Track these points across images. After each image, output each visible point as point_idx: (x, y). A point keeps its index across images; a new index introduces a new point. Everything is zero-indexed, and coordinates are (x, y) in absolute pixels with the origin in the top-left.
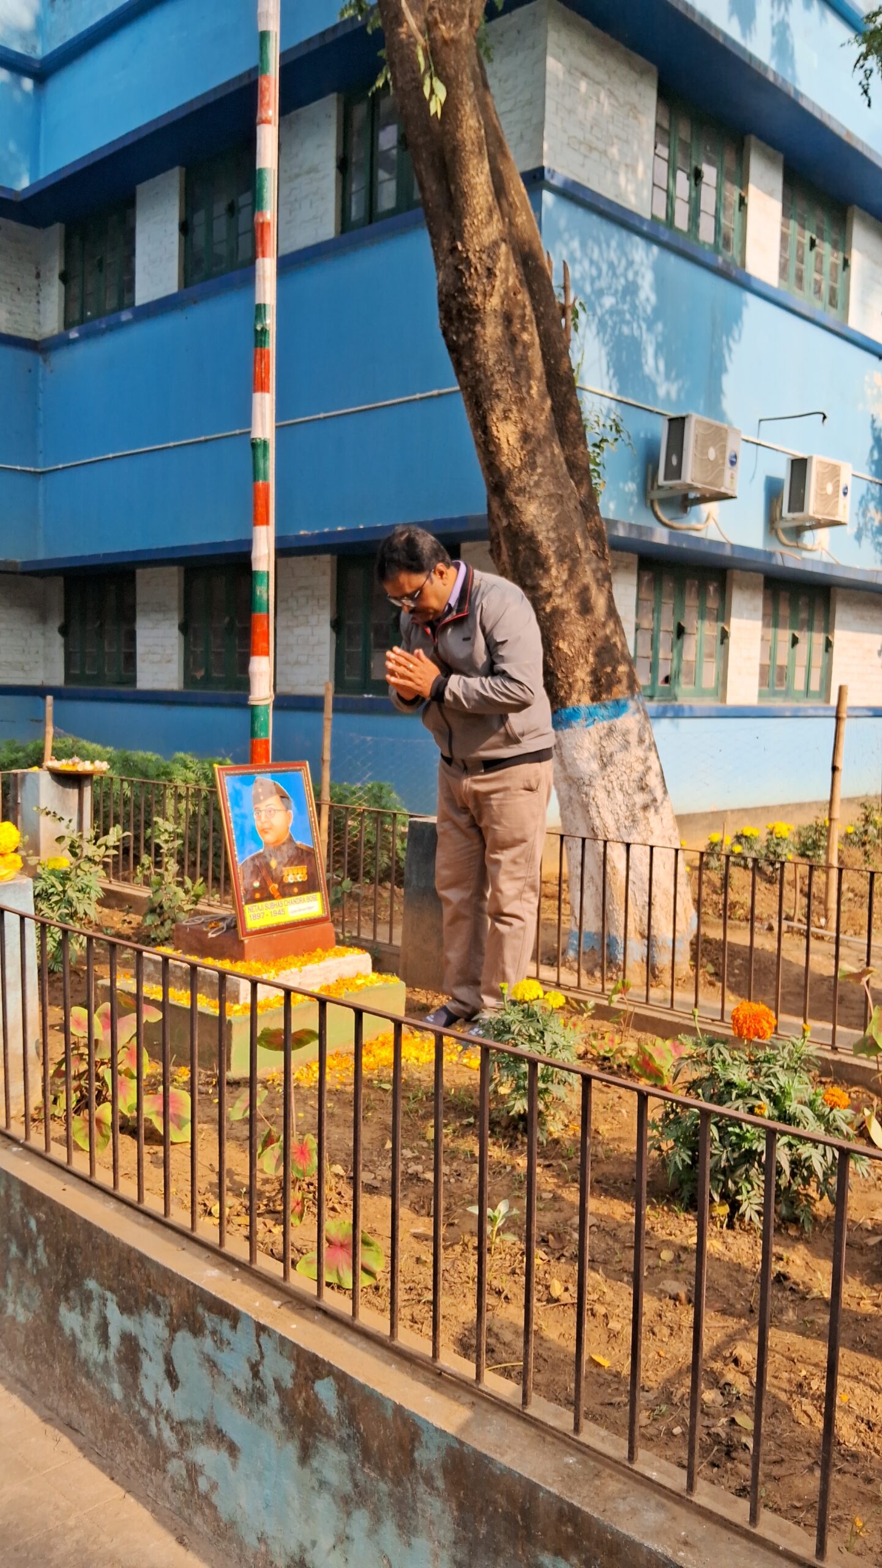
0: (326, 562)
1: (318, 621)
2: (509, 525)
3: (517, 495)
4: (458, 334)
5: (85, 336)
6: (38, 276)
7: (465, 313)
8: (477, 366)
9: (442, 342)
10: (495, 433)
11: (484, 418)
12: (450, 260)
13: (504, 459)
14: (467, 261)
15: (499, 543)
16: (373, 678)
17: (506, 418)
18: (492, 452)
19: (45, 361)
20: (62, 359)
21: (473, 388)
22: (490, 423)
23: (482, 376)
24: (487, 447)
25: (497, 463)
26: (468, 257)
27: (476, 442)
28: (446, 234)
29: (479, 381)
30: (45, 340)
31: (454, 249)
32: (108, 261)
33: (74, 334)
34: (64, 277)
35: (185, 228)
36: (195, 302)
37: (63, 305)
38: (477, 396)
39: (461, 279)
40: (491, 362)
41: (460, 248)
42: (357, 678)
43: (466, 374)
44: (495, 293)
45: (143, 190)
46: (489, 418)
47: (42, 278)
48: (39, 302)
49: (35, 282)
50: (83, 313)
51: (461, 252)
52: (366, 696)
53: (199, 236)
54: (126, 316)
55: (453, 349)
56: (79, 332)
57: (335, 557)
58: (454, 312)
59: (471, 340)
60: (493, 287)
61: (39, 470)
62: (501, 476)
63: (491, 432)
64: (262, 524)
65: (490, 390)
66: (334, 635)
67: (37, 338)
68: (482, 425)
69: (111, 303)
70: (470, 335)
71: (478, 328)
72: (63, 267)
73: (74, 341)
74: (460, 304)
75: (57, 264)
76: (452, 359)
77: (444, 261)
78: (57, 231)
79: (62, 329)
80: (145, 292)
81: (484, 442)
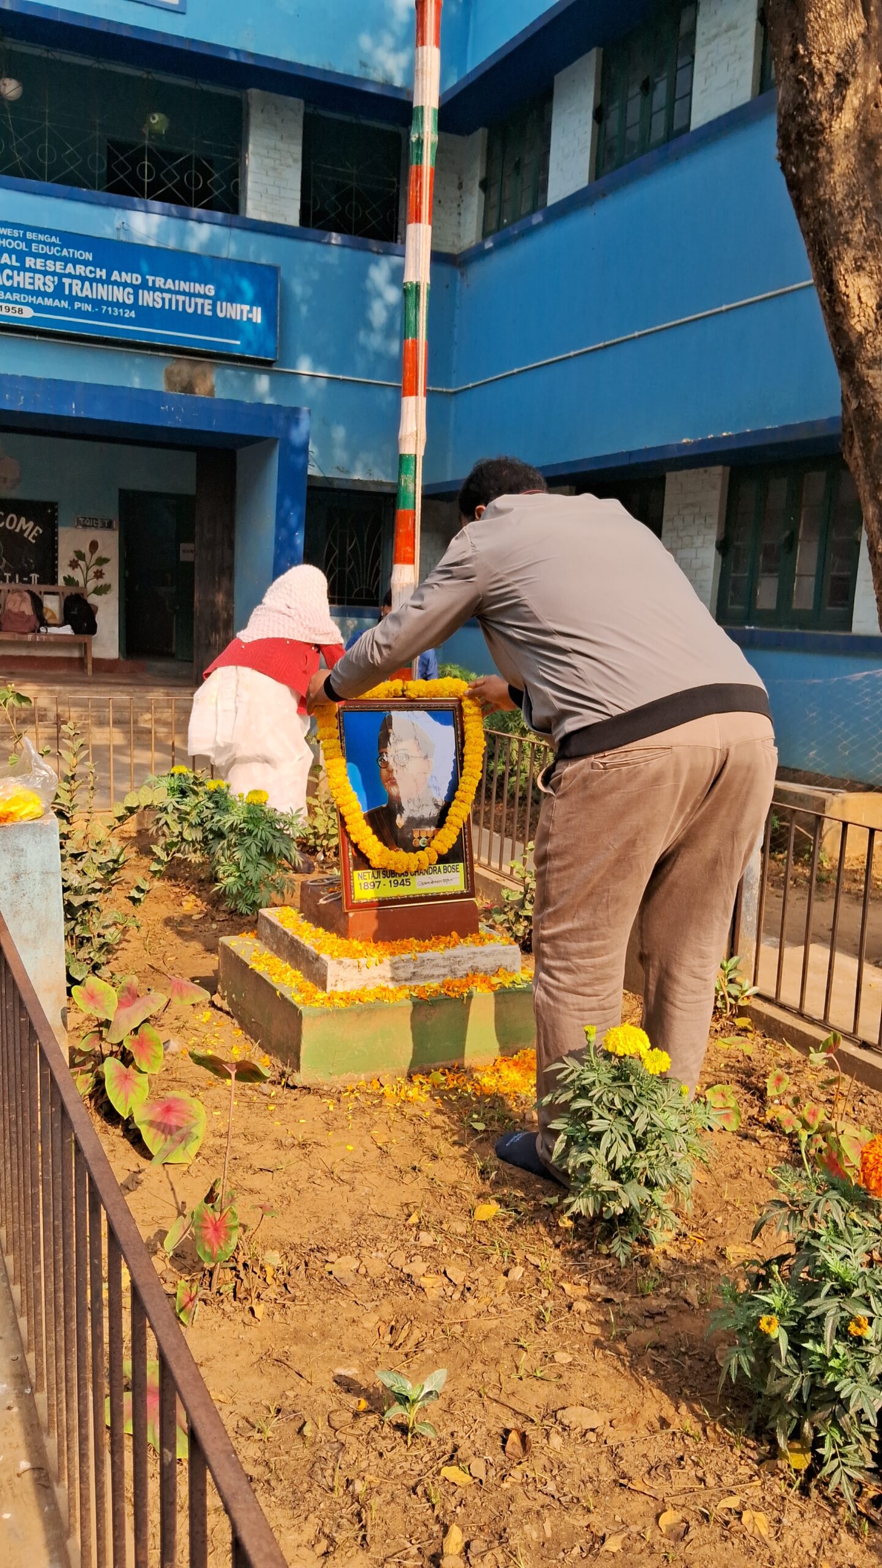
0: (717, 474)
1: (704, 543)
2: (860, 407)
3: (869, 368)
4: (797, 165)
5: (499, 245)
6: (460, 186)
7: (806, 136)
8: (821, 203)
9: (782, 179)
10: (843, 289)
11: (830, 270)
12: (791, 71)
13: (853, 322)
14: (809, 68)
15: (852, 433)
16: (758, 607)
17: (859, 268)
18: (839, 314)
19: (462, 274)
20: (477, 272)
21: (816, 233)
22: (836, 276)
23: (827, 216)
24: (833, 309)
25: (845, 327)
26: (810, 62)
27: (821, 303)
28: (788, 38)
29: (823, 223)
30: (462, 254)
31: (795, 56)
32: (526, 162)
33: (489, 245)
34: (484, 185)
35: (599, 115)
36: (604, 195)
37: (482, 214)
38: (820, 243)
39: (801, 92)
40: (839, 197)
41: (802, 52)
42: (741, 607)
43: (807, 215)
44: (847, 106)
45: (561, 79)
46: (836, 269)
47: (464, 189)
48: (460, 214)
49: (457, 193)
50: (499, 221)
51: (803, 56)
52: (747, 627)
53: (613, 123)
54: (537, 219)
55: (794, 185)
56: (493, 242)
57: (728, 469)
58: (793, 136)
59: (814, 171)
60: (844, 98)
61: (451, 390)
62: (850, 345)
63: (838, 287)
64: (411, 394)
65: (838, 233)
66: (720, 557)
67: (456, 251)
68: (827, 282)
69: (526, 206)
70: (812, 164)
71: (822, 153)
72: (484, 174)
73: (489, 252)
74: (800, 124)
75: (478, 172)
76: (792, 197)
77: (784, 74)
78: (480, 135)
79: (480, 240)
80: (557, 190)
81: (829, 302)
